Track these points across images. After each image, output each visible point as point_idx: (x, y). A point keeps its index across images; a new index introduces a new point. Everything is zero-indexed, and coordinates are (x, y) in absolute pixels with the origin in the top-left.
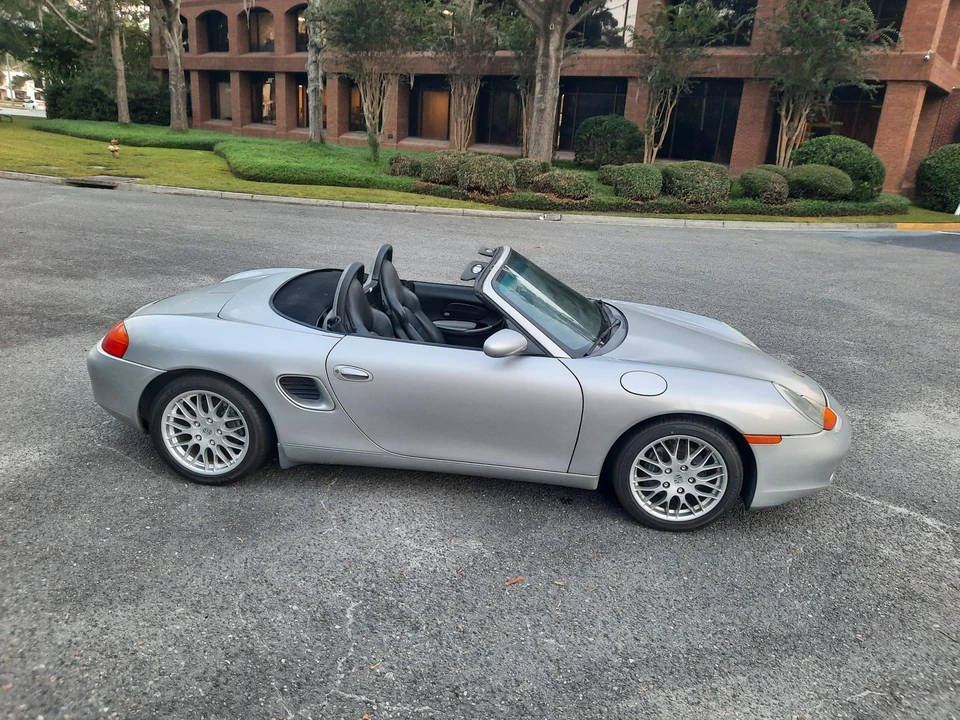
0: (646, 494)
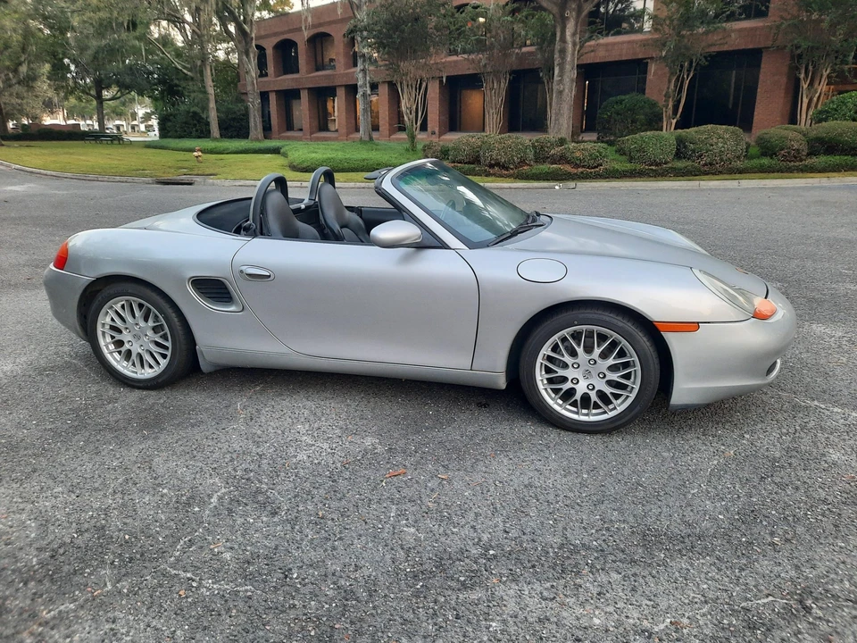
0: (556, 391)
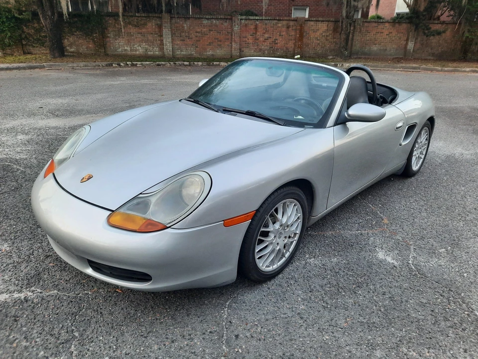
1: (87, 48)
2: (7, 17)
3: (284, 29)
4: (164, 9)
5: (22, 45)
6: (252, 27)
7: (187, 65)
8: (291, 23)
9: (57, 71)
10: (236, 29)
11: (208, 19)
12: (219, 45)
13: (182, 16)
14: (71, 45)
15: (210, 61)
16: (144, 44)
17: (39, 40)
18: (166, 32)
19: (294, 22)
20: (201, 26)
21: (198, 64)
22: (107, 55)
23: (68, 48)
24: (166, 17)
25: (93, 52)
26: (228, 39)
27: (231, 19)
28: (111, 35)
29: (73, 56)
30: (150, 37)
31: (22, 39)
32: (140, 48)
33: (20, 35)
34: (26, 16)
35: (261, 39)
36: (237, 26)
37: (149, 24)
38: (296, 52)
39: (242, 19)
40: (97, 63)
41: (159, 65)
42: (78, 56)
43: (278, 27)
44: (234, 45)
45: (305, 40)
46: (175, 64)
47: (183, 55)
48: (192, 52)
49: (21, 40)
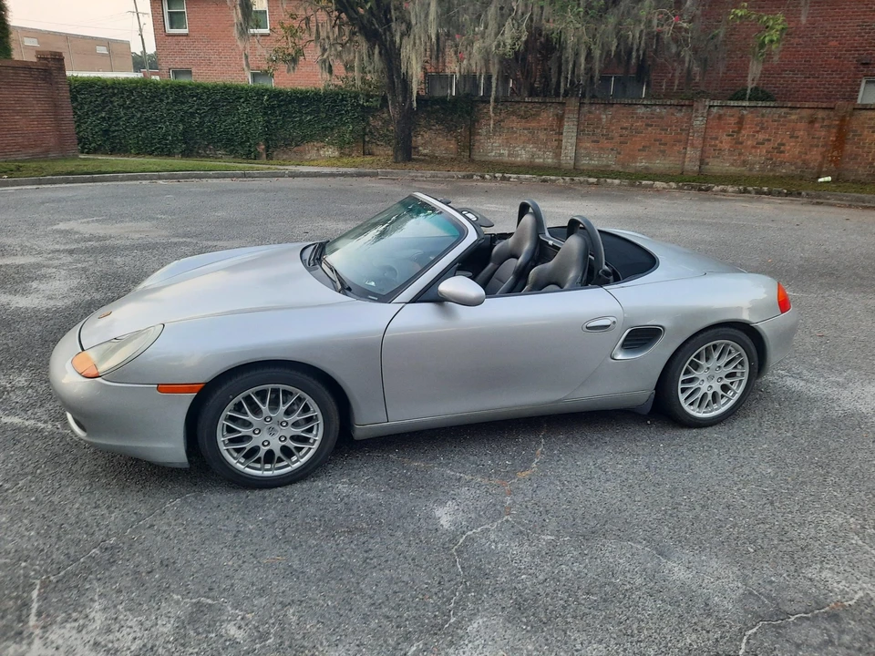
1: (446, 149)
2: (353, 104)
3: (802, 125)
4: (562, 91)
5: (364, 141)
6: (733, 120)
7: (593, 183)
8: (821, 114)
9: (390, 181)
10: (698, 122)
11: (646, 106)
12: (661, 151)
13: (600, 102)
14: (424, 145)
15: (636, 179)
16: (531, 146)
17: (386, 136)
18: (569, 129)
19: (827, 112)
20: (632, 117)
21: (612, 183)
22: (472, 161)
23: (420, 148)
24: (573, 103)
25: (452, 156)
26: (680, 141)
27: (691, 106)
28: (483, 131)
29: (423, 160)
30: (542, 136)
31: (366, 134)
32: (523, 152)
33: (364, 129)
34: (375, 103)
35: (749, 143)
36: (701, 119)
37: (544, 115)
38: (824, 169)
39: (714, 106)
40: (451, 173)
41: (544, 181)
42: (432, 161)
43: (789, 121)
44: (690, 151)
45: (848, 147)
46: (573, 180)
47: (593, 165)
48: (609, 160)
49: (364, 135)
